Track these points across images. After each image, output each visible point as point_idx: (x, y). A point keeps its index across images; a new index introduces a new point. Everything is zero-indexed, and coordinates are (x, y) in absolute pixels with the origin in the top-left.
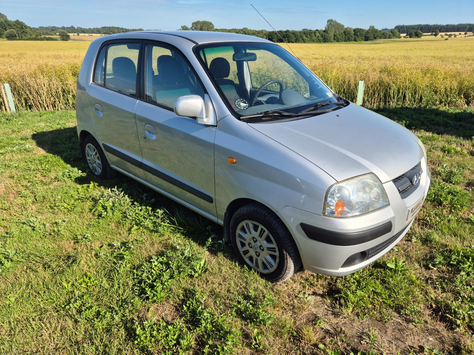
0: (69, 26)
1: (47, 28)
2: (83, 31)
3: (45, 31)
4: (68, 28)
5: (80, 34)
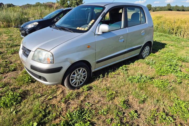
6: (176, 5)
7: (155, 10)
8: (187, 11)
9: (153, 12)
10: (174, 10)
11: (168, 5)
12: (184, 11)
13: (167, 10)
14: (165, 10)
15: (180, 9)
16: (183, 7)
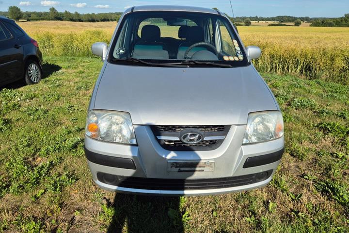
0: (255, 16)
1: (240, 18)
2: (262, 19)
3: (238, 20)
4: (253, 17)
5: (260, 22)
6: (66, 11)
7: (29, 17)
8: (85, 21)
9: (29, 22)
10: (65, 20)
11: (50, 9)
12: (82, 21)
13: (53, 20)
14: (49, 20)
15: (74, 18)
16: (77, 14)
